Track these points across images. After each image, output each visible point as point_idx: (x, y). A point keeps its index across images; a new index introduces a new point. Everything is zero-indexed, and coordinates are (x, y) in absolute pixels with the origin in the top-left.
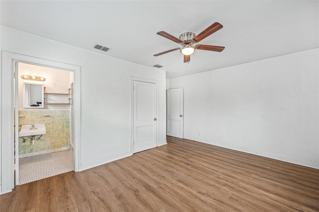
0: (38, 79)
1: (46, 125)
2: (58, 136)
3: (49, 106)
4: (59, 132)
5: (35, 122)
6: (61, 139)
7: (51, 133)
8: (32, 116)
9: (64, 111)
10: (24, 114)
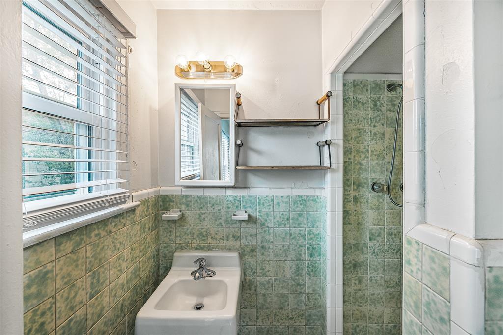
0: (219, 68)
1: (241, 256)
2: (282, 309)
3: (253, 179)
4: (285, 291)
5: (210, 240)
6: (292, 322)
7: (258, 290)
8: (203, 216)
9: (301, 201)
10: (183, 207)
